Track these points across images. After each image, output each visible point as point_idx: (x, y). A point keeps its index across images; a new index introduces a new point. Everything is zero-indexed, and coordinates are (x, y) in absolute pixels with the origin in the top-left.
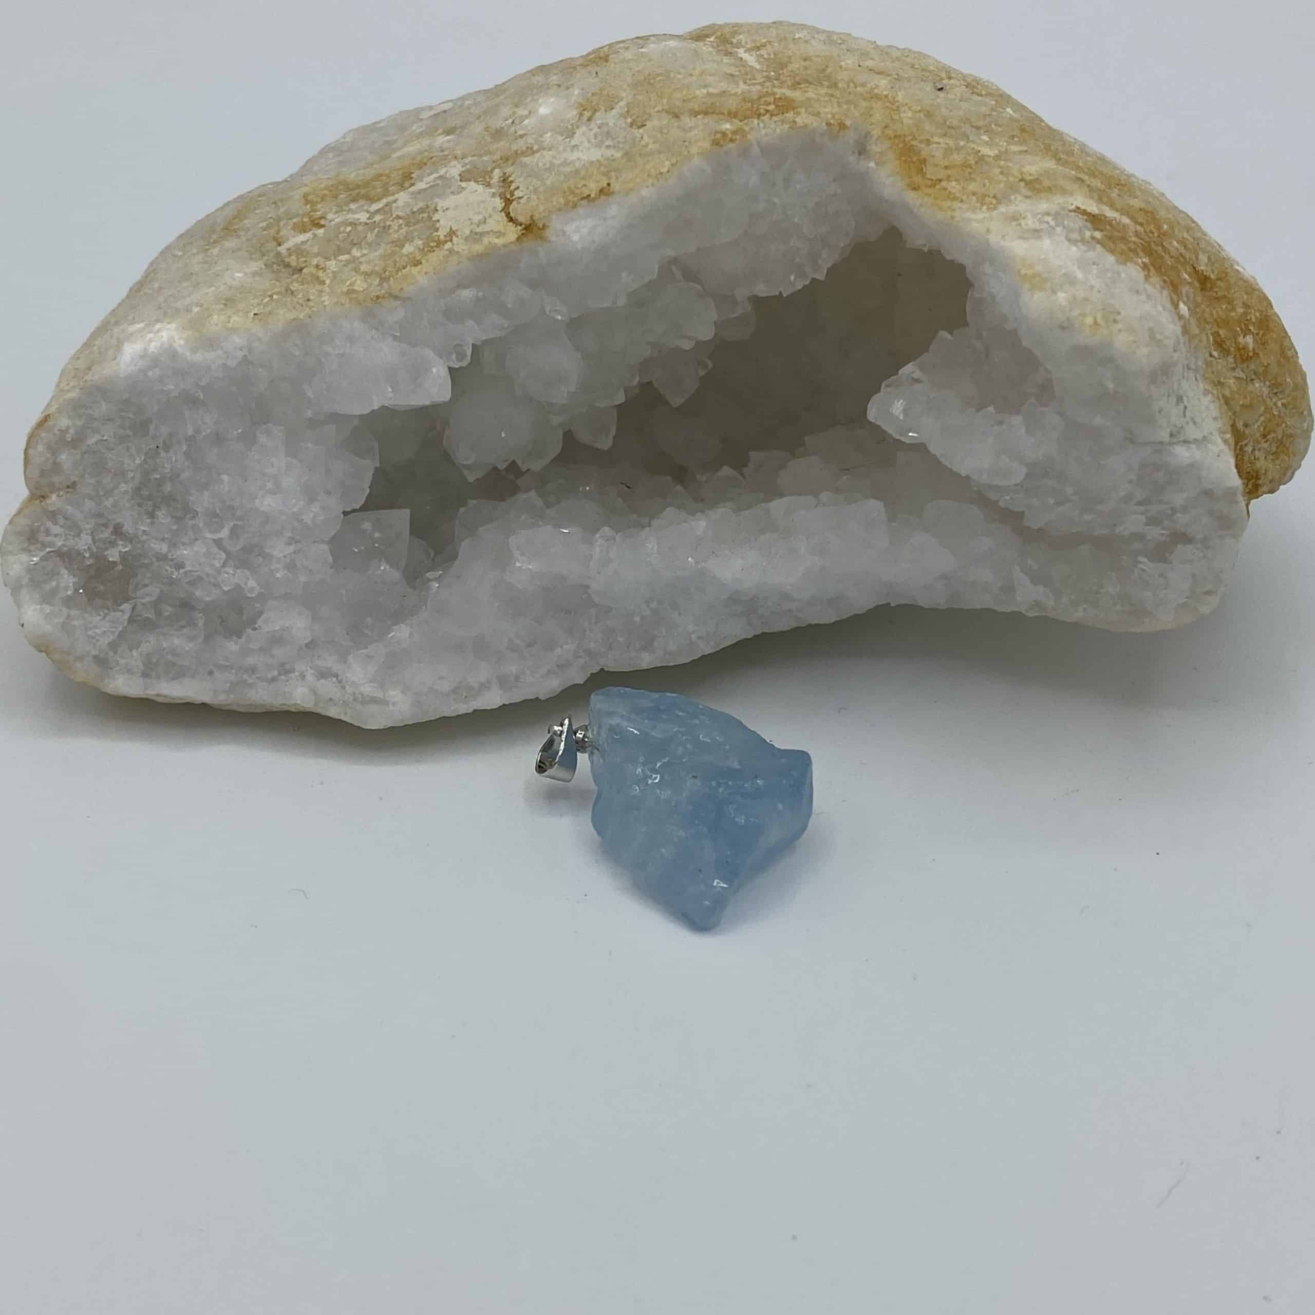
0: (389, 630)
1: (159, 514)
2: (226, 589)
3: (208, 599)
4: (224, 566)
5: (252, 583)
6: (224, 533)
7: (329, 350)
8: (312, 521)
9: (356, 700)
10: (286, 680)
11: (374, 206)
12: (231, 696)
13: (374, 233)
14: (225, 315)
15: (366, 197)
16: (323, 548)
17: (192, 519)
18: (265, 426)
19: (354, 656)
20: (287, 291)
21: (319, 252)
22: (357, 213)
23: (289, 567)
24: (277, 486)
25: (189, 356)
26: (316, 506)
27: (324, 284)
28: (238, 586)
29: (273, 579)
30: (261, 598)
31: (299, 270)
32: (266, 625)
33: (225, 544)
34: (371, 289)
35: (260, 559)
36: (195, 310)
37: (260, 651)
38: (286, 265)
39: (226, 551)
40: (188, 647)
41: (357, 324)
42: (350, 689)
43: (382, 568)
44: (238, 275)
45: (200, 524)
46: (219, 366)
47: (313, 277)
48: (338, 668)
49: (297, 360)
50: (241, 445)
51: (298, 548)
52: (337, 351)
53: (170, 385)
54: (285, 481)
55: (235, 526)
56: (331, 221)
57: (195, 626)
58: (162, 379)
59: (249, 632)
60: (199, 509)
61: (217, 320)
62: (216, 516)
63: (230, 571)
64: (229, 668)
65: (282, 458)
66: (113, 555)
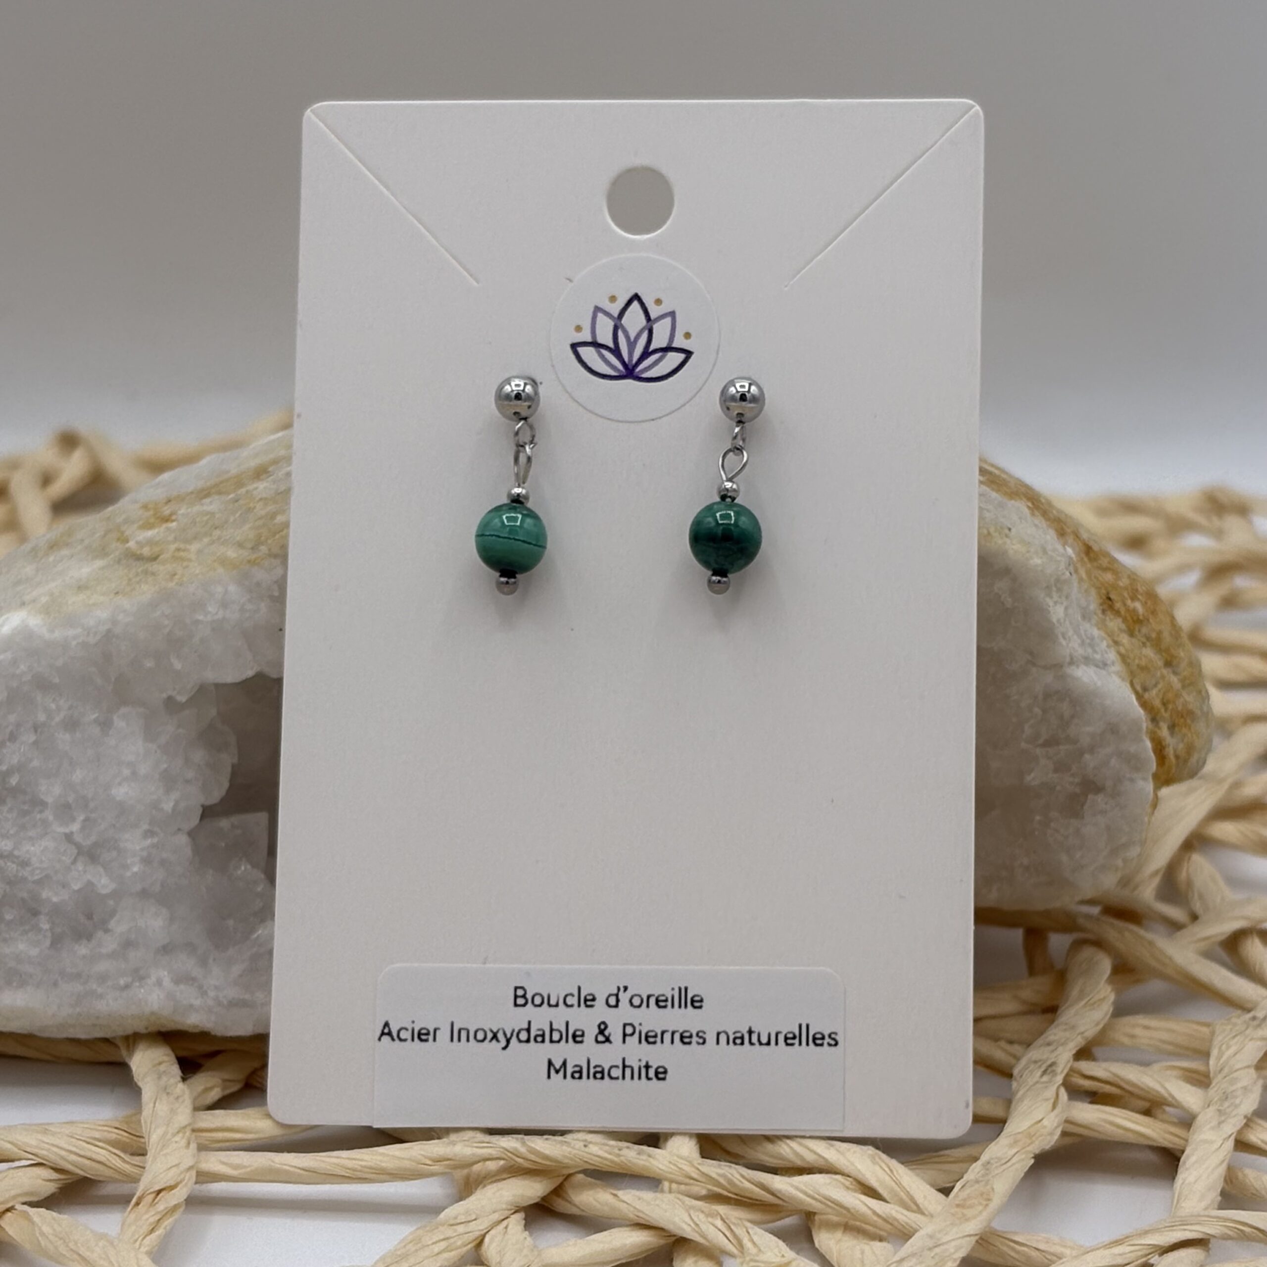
0: (253, 930)
2: (76, 888)
3: (55, 899)
4: (74, 862)
5: (104, 880)
6: (75, 827)
7: (201, 617)
8: (174, 809)
9: (220, 1004)
10: (141, 986)
11: (232, 496)
12: (78, 1010)
13: (237, 515)
14: (82, 597)
15: (220, 493)
16: (183, 840)
17: (41, 812)
18: (124, 710)
19: (214, 960)
20: (146, 572)
21: (176, 540)
22: (213, 505)
23: (147, 861)
24: (134, 773)
25: (47, 636)
26: (175, 795)
27: (190, 560)
28: (90, 883)
29: (128, 874)
30: (116, 895)
31: (154, 559)
32: (120, 926)
33: (78, 838)
34: (245, 554)
35: (114, 854)
36: (44, 599)
37: (112, 955)
38: (139, 558)
39: (78, 846)
40: (34, 952)
41: (232, 588)
42: (212, 994)
43: (243, 868)
44: (85, 570)
45: (51, 818)
46: (78, 643)
47: (175, 558)
48: (197, 972)
49: (167, 630)
50: (96, 731)
51: (155, 840)
52: (209, 618)
53: (23, 667)
54: (143, 769)
55: (87, 820)
56: (183, 515)
57: (40, 930)
58: (15, 662)
59: (100, 934)
60: (50, 800)
61: (75, 601)
62: (67, 806)
63: (81, 868)
64: (78, 976)
65: (140, 743)
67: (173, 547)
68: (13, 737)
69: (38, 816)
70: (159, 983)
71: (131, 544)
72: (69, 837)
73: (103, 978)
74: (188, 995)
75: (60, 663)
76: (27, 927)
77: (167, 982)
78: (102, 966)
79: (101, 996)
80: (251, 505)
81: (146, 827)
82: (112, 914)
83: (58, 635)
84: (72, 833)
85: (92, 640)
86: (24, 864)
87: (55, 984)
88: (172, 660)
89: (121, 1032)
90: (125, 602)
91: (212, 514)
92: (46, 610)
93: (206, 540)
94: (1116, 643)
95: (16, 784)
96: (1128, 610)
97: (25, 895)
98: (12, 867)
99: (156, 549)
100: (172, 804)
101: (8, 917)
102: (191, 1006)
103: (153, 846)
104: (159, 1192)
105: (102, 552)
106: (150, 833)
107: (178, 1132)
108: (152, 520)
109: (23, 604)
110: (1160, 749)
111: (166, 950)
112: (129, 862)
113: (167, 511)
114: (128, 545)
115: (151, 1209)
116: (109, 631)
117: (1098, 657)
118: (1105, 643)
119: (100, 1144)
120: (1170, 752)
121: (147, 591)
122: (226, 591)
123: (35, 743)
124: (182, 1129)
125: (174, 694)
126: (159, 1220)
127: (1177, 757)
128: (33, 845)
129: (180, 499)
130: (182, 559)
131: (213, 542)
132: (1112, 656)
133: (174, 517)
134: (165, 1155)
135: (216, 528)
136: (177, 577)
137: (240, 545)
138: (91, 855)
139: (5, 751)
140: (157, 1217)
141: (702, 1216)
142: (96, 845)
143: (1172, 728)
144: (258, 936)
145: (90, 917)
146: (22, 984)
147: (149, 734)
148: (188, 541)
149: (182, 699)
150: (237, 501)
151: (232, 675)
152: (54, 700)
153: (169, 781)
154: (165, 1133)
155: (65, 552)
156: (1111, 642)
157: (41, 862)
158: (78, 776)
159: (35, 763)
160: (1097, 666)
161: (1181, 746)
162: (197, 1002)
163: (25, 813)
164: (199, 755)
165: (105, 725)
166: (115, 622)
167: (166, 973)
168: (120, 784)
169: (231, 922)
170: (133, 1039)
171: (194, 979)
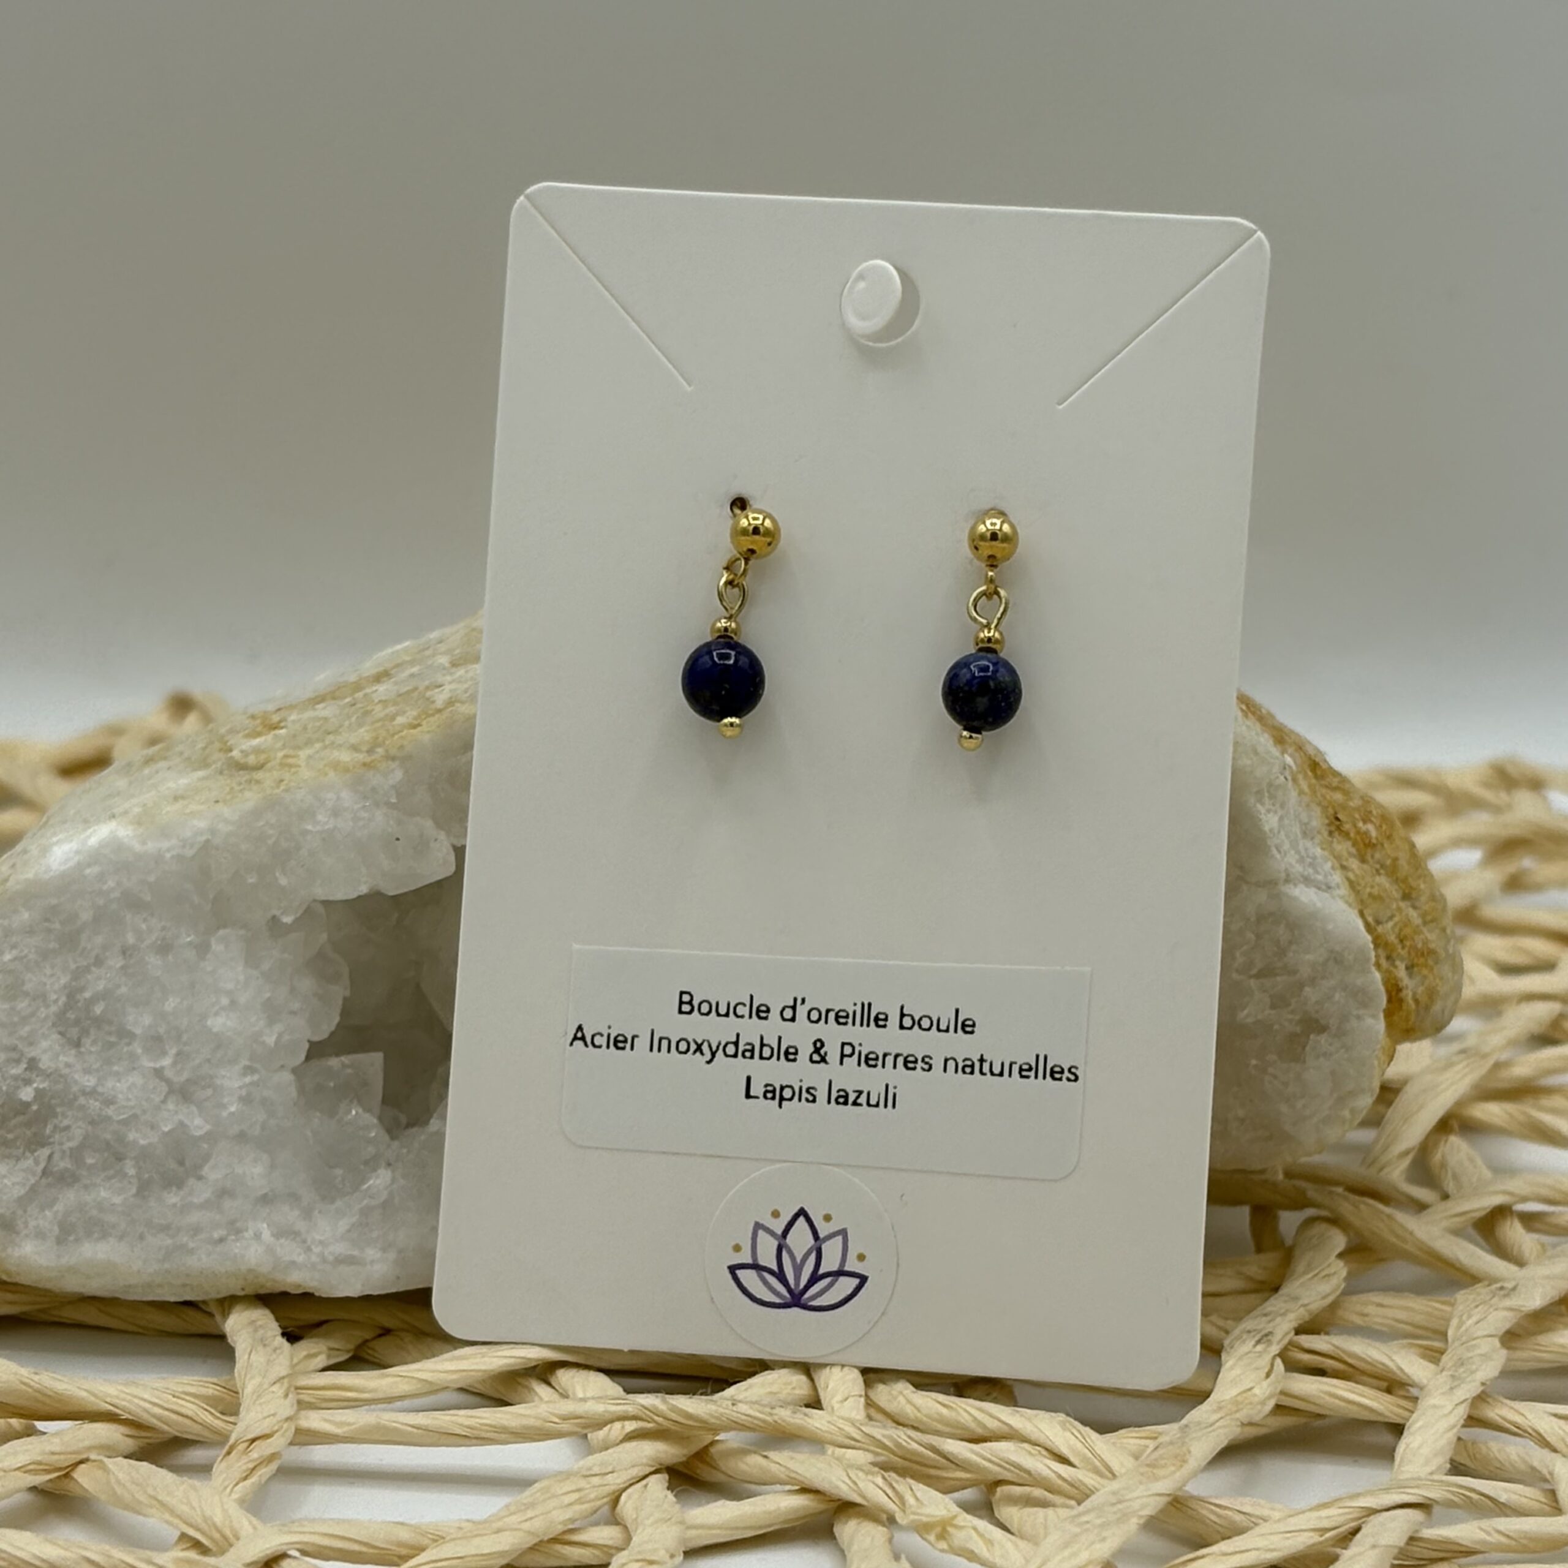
0: (364, 1180)
1: (87, 1042)
2: (166, 1129)
3: (142, 1142)
4: (164, 1102)
5: (198, 1121)
6: (166, 1062)
7: (310, 827)
8: (276, 1043)
9: (324, 1260)
10: (237, 1240)
11: (347, 700)
12: (167, 1266)
13: (353, 719)
14: (179, 805)
15: (334, 698)
16: (287, 1077)
17: (129, 1044)
18: (221, 932)
19: (320, 1212)
20: (249, 782)
21: (284, 746)
22: (325, 710)
23: (246, 1100)
24: (233, 1003)
25: (137, 847)
26: (278, 1027)
27: (299, 766)
28: (182, 1124)
29: (225, 1114)
30: (210, 1137)
31: (260, 767)
32: (213, 1173)
33: (169, 1074)
34: (361, 757)
35: (209, 1092)
36: (137, 810)
37: (205, 1205)
38: (242, 767)
39: (168, 1082)
40: (117, 1200)
41: (345, 794)
42: (317, 1250)
43: (354, 1112)
44: (183, 781)
45: (139, 1051)
46: (173, 857)
47: (282, 765)
48: (301, 1226)
49: (270, 842)
50: (190, 954)
51: (256, 1077)
52: (318, 828)
53: (111, 883)
54: (243, 998)
55: (178, 1054)
56: (294, 721)
57: (126, 1175)
58: (101, 877)
59: (191, 1181)
60: (138, 1031)
61: (170, 810)
62: (158, 1039)
63: (171, 1108)
64: (165, 1228)
65: (240, 968)
66: (26, 1094)
67: (280, 754)
68: (99, 962)
69: (125, 1049)
70: (258, 1236)
71: (235, 753)
72: (158, 1073)
73: (196, 1230)
74: (289, 1251)
75: (152, 879)
76: (112, 1172)
77: (266, 1235)
78: (195, 1217)
79: (191, 1252)
80: (369, 708)
81: (245, 1062)
82: (206, 1158)
83: (151, 846)
84: (162, 1068)
85: (189, 853)
86: (109, 1102)
87: (142, 1237)
88: (277, 874)
89: (215, 1295)
90: (226, 811)
91: (326, 719)
92: (138, 822)
93: (318, 746)
94: (1344, 868)
95: (102, 1011)
96: (1358, 832)
97: (108, 1136)
98: (94, 1105)
99: (263, 757)
100: (274, 1038)
101: (90, 1161)
102: (294, 1263)
103: (252, 1083)
104: (253, 1440)
105: (204, 763)
106: (249, 1070)
107: (274, 1383)
108: (259, 729)
109: (114, 816)
110: (1394, 992)
111: (265, 1200)
112: (226, 1100)
113: (275, 718)
114: (230, 755)
115: (244, 1457)
116: (207, 841)
117: (1320, 877)
118: (1329, 864)
119: (188, 1398)
120: (1408, 995)
121: (251, 799)
122: (338, 798)
123: (122, 968)
124: (280, 1379)
125: (277, 913)
126: (253, 1469)
127: (1417, 1001)
128: (119, 1081)
129: (292, 707)
130: (291, 766)
131: (325, 747)
132: (1337, 878)
133: (282, 724)
134: (261, 1404)
135: (329, 733)
136: (285, 782)
137: (355, 748)
138: (184, 1093)
139: (89, 977)
140: (251, 1466)
141: (861, 1474)
142: (189, 1082)
143: (1409, 968)
144: (369, 1188)
145: (181, 1163)
146: (104, 1236)
147: (251, 960)
148: (299, 748)
149: (288, 919)
150: (354, 705)
151: (344, 892)
152: (145, 920)
153: (272, 1011)
154: (261, 1385)
155: (162, 764)
156: (1337, 865)
157: (128, 1100)
158: (171, 1004)
159: (123, 990)
160: (1319, 888)
161: (1420, 990)
162: (301, 1259)
163: (110, 1046)
164: (307, 984)
165: (202, 949)
166: (213, 831)
167: (265, 1225)
168: (216, 1014)
169: (339, 1172)
170: (229, 1302)
171: (296, 1233)
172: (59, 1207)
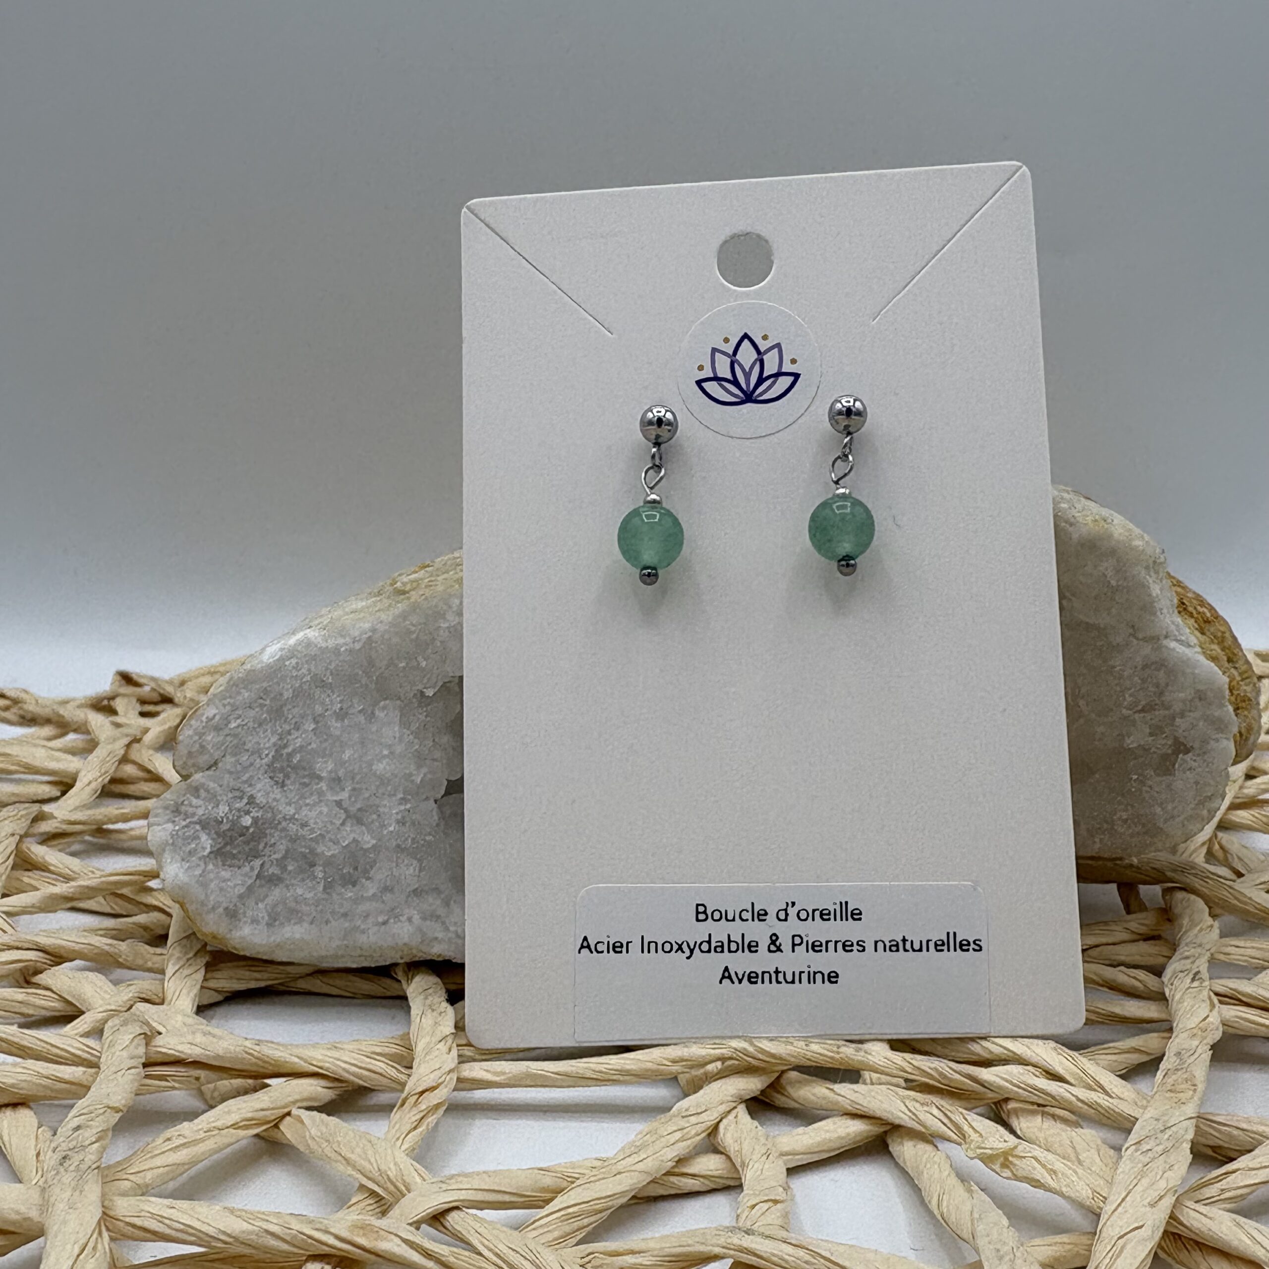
1: (289, 783)
2: (344, 845)
3: (327, 853)
4: (343, 824)
6: (344, 795)
8: (421, 781)
10: (395, 923)
12: (345, 942)
16: (430, 805)
18: (383, 703)
20: (403, 598)
21: (430, 576)
23: (401, 822)
24: (392, 753)
26: (424, 770)
27: (437, 585)
28: (355, 841)
30: (376, 849)
31: (411, 590)
32: (380, 874)
33: (345, 804)
35: (374, 816)
36: (326, 622)
38: (400, 592)
39: (346, 811)
44: (362, 604)
45: (324, 788)
46: (346, 650)
47: (426, 586)
50: (362, 718)
51: (408, 806)
54: (399, 749)
55: (354, 789)
57: (315, 877)
60: (324, 774)
61: (348, 619)
62: (338, 779)
63: (348, 829)
64: (345, 914)
65: (396, 729)
66: (247, 821)
67: (426, 581)
69: (315, 787)
70: (410, 920)
72: (339, 804)
75: (332, 666)
77: (416, 918)
78: (365, 907)
79: (363, 931)
81: (400, 795)
82: (372, 865)
84: (341, 800)
85: (358, 646)
86: (304, 825)
88: (419, 660)
90: (384, 616)
92: (325, 628)
93: (451, 573)
98: (293, 827)
99: (415, 584)
100: (420, 777)
102: (436, 938)
103: (406, 810)
104: (422, 1093)
105: (378, 593)
106: (404, 800)
108: (416, 570)
109: (309, 627)
112: (386, 823)
114: (395, 586)
115: (414, 1109)
116: (370, 638)
121: (401, 608)
123: (313, 730)
125: (422, 688)
126: (422, 1119)
130: (431, 586)
131: (456, 573)
133: (431, 565)
134: (429, 1061)
135: (459, 566)
136: (425, 595)
138: (356, 818)
139: (290, 738)
140: (420, 1116)
142: (360, 810)
145: (355, 868)
146: (300, 921)
147: (405, 724)
148: (439, 576)
149: (430, 693)
152: (328, 696)
154: (429, 1042)
157: (317, 823)
158: (347, 755)
159: (314, 746)
162: (440, 935)
163: (305, 785)
165: (369, 715)
166: (374, 630)
171: (438, 917)
172: (269, 900)
